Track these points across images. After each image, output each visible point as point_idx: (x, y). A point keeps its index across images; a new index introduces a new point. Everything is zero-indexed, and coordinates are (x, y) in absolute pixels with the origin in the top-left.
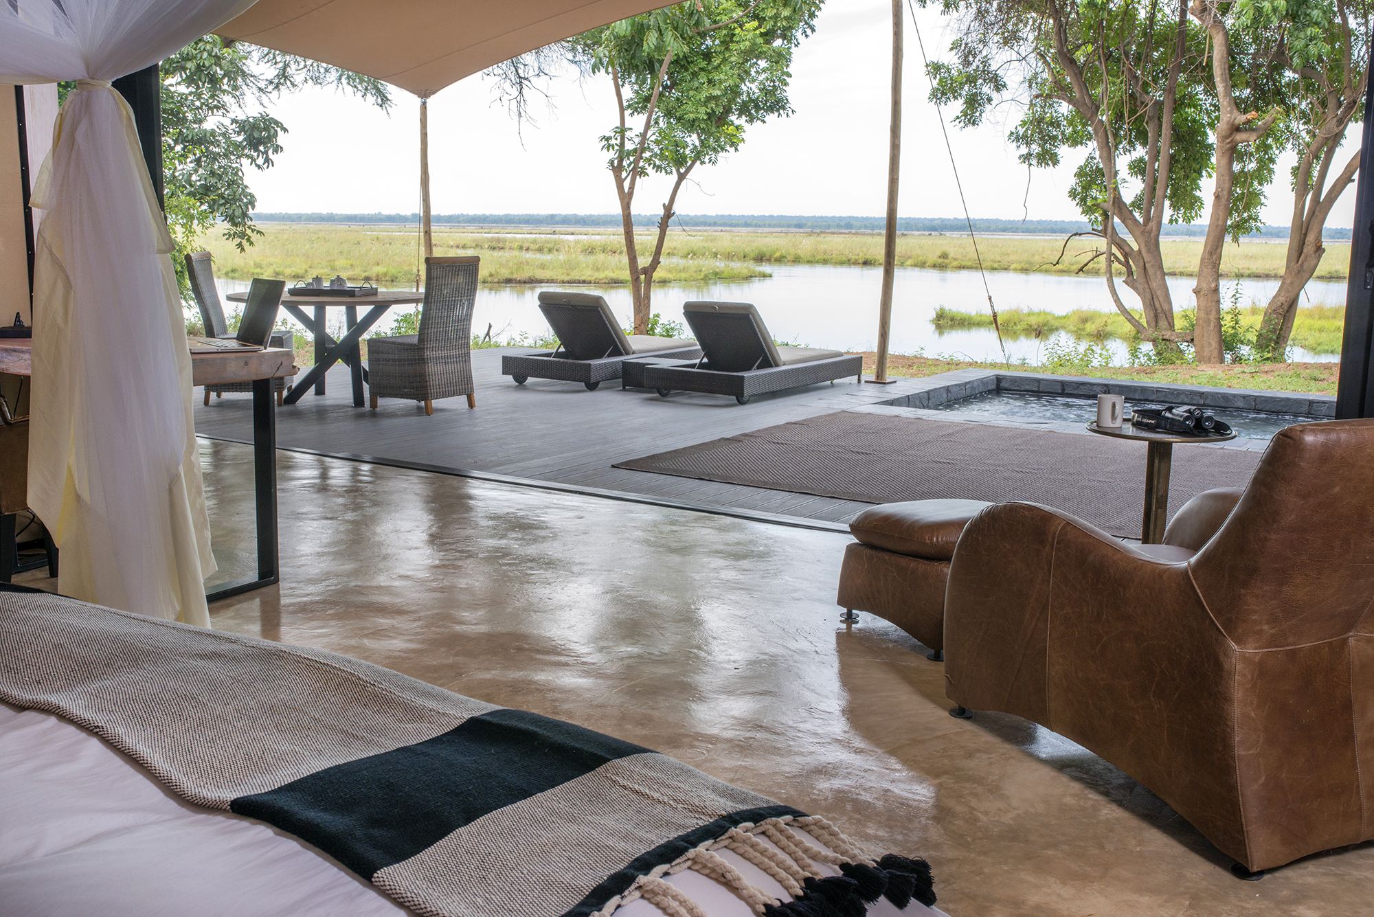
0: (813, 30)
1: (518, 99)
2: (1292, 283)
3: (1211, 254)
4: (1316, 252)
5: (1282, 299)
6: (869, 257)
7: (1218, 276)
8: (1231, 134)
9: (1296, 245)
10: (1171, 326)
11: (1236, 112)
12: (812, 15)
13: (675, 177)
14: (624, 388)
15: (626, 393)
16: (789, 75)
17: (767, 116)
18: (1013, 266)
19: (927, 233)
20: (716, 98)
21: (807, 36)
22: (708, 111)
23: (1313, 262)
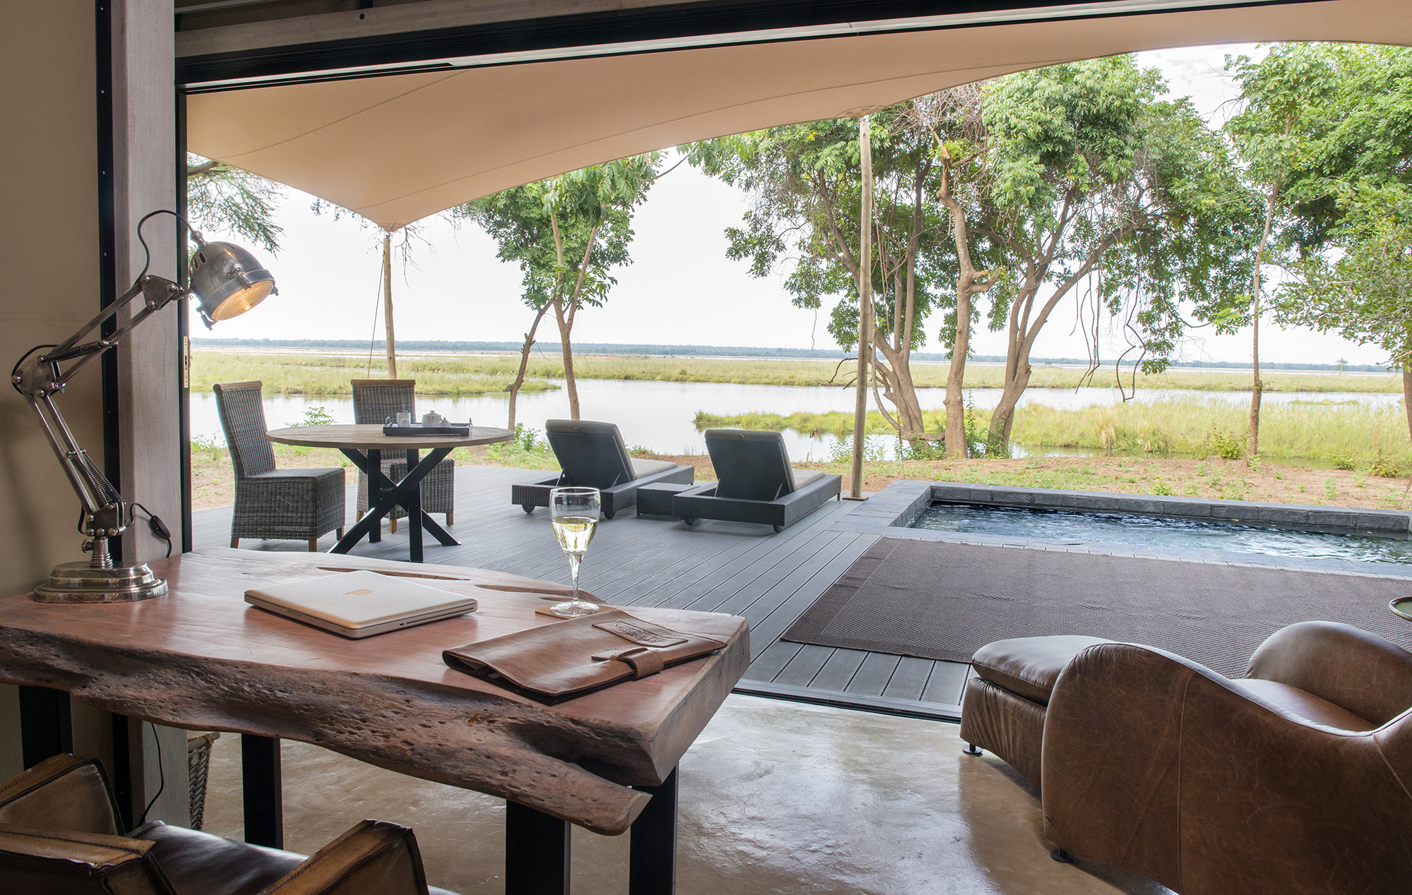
0: (645, 200)
1: (404, 246)
2: (1011, 396)
3: (956, 374)
4: (1026, 373)
5: (1004, 408)
6: (628, 373)
7: (961, 388)
8: (969, 286)
9: (1012, 368)
10: (922, 428)
11: (973, 270)
12: (647, 188)
13: (536, 312)
14: (638, 515)
15: (641, 521)
16: (632, 232)
17: (612, 265)
18: (733, 380)
19: (662, 356)
20: (574, 249)
21: (640, 204)
22: (569, 259)
23: (1025, 380)
